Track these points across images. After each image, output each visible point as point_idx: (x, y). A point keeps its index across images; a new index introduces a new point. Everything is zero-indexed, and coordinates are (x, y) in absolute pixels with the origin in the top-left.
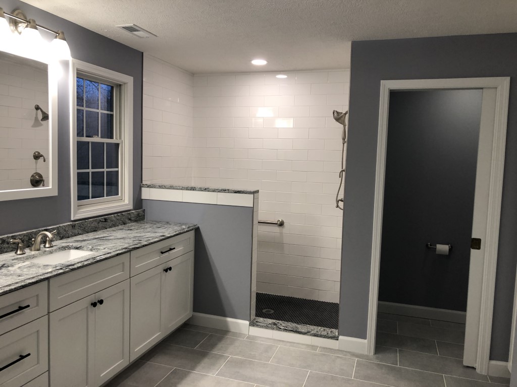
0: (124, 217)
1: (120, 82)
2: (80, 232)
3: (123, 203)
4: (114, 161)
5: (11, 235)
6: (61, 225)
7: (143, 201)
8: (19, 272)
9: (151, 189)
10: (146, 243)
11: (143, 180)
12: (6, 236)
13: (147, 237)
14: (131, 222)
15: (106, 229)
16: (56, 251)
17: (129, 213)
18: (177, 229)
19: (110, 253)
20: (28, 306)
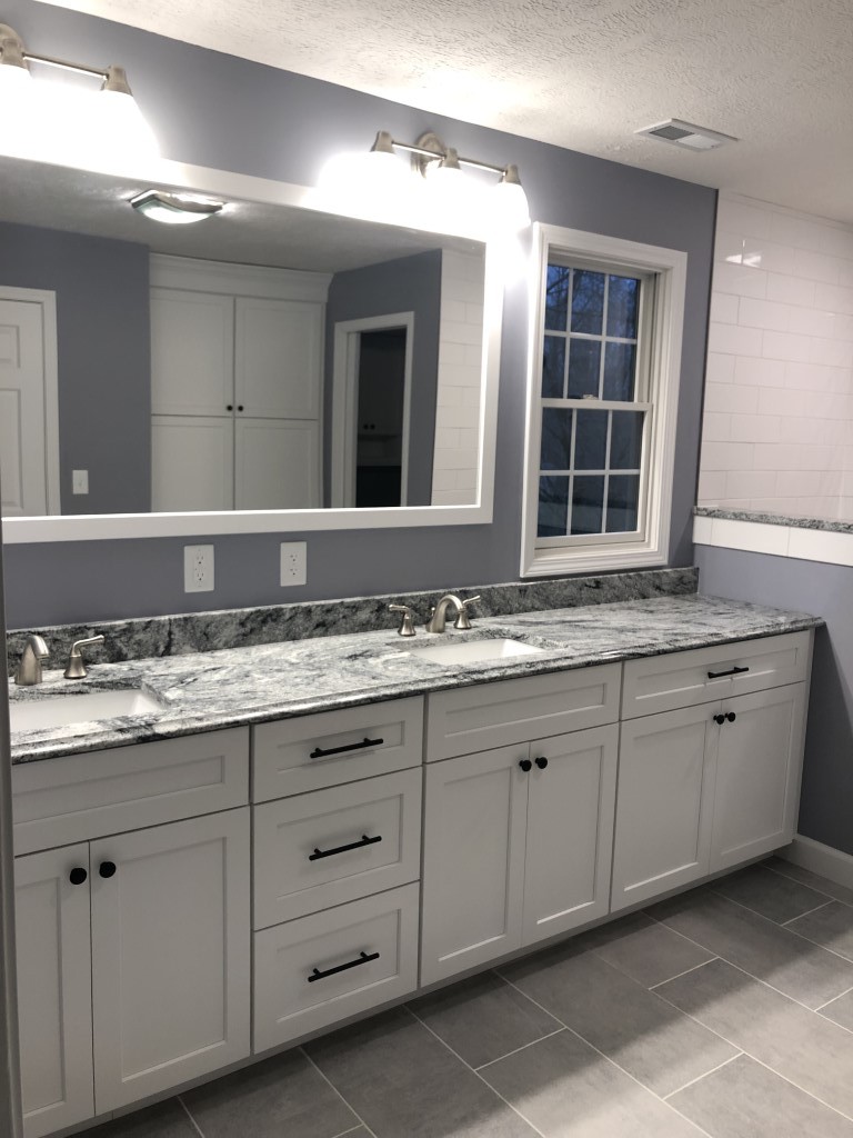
0: (643, 582)
1: (655, 267)
2: (537, 604)
3: (645, 550)
4: (629, 452)
5: (396, 596)
6: (497, 586)
7: (697, 547)
8: (380, 669)
9: (716, 521)
10: (667, 647)
11: (699, 497)
12: (387, 596)
13: (676, 634)
14: (662, 595)
15: (599, 603)
16: (474, 638)
17: (658, 574)
18: (760, 623)
19: (571, 658)
20: (380, 741)
